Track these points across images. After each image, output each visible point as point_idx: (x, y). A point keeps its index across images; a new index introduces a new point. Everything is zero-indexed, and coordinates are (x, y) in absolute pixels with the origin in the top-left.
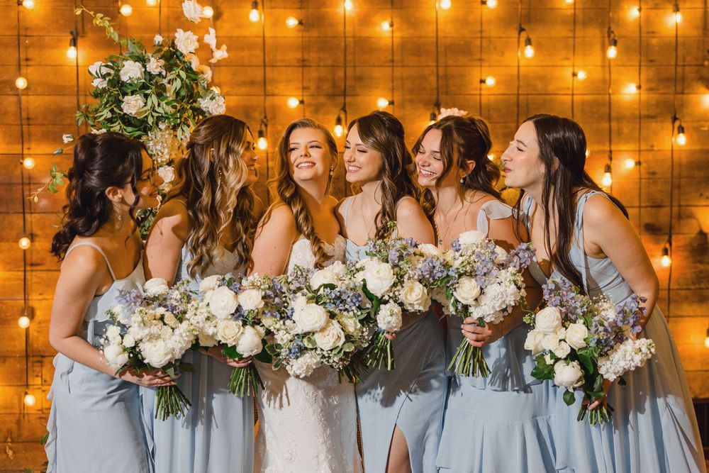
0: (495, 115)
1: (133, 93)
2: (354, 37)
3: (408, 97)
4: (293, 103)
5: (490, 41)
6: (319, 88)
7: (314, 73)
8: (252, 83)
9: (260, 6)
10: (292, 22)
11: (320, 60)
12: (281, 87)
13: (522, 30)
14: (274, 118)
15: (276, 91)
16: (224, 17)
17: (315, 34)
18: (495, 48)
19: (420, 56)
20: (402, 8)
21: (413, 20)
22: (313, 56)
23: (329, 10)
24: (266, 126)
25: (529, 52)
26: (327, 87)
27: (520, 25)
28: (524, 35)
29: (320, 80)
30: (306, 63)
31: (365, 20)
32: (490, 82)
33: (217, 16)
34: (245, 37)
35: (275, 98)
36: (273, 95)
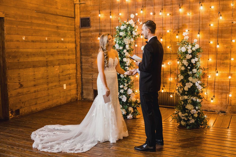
0: (214, 32)
1: (122, 32)
2: (182, 17)
3: (194, 29)
4: (168, 31)
5: (213, 16)
6: (175, 28)
7: (174, 25)
8: (161, 27)
9: (162, 11)
10: (168, 14)
11: (175, 22)
12: (167, 28)
13: (220, 13)
14: (165, 34)
15: (166, 29)
16: (156, 14)
17: (174, 16)
18: (214, 17)
19: (197, 20)
20: (193, 10)
21: (195, 12)
22: (174, 21)
23: (177, 11)
24: (163, 36)
25: (221, 18)
26: (176, 28)
27: (219, 12)
28: (220, 14)
29: (175, 26)
30: (172, 23)
31: (185, 13)
32: (212, 25)
33: (154, 14)
34: (160, 18)
35: (166, 30)
36: (165, 30)
